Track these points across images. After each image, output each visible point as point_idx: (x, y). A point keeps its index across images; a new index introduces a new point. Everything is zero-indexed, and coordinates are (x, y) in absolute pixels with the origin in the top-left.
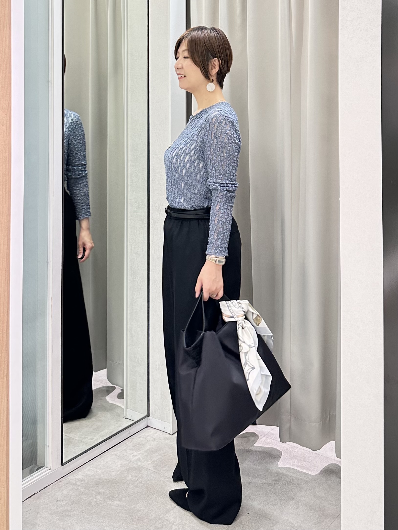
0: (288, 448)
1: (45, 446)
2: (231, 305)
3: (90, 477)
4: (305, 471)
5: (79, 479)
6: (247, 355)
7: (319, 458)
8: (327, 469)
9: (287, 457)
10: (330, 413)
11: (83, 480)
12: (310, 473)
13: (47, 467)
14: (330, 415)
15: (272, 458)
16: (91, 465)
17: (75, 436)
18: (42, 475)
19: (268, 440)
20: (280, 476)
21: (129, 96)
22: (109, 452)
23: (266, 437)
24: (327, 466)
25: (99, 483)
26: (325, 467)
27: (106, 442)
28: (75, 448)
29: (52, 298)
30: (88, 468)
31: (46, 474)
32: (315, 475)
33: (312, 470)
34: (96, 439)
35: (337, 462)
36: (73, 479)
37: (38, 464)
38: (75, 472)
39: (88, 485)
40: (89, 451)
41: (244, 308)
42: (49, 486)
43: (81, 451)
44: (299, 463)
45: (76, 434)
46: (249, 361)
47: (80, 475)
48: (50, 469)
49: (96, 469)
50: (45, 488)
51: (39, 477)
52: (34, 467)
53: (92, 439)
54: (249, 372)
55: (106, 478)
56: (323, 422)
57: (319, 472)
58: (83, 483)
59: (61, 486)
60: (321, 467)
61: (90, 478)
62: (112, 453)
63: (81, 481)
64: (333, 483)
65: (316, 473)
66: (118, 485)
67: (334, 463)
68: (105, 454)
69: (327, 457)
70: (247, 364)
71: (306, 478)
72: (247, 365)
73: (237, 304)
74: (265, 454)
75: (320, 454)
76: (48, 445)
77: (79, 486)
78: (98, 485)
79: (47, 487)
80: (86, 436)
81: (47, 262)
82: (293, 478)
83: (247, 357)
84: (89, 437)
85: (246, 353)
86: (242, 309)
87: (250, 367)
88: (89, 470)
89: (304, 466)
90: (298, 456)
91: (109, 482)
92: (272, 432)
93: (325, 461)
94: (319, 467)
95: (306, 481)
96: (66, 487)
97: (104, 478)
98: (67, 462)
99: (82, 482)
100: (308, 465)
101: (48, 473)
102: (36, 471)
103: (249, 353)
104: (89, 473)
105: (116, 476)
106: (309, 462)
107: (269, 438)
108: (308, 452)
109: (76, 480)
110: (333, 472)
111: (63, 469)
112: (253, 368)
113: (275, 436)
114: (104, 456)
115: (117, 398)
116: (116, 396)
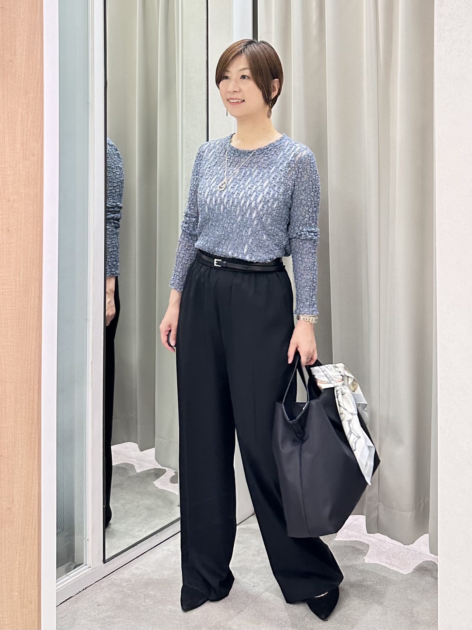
0: (375, 542)
1: (84, 539)
2: (327, 369)
3: (137, 576)
4: (394, 569)
5: (125, 579)
6: (351, 423)
7: (411, 554)
8: (421, 568)
9: (373, 553)
10: (424, 500)
11: (130, 580)
12: (401, 572)
13: (86, 565)
14: (424, 502)
15: (355, 554)
16: (138, 562)
17: (120, 527)
18: (80, 575)
19: (350, 532)
20: (364, 575)
21: (184, 121)
22: (160, 547)
23: (348, 529)
24: (421, 563)
25: (149, 583)
26: (419, 564)
27: (157, 535)
28: (120, 542)
29: (92, 363)
30: (135, 566)
31: (85, 573)
32: (407, 575)
33: (403, 568)
34: (145, 531)
35: (433, 559)
36: (117, 579)
37: (75, 561)
38: (119, 571)
39: (136, 587)
40: (136, 545)
41: (341, 372)
42: (88, 587)
43: (127, 545)
44: (387, 560)
45: (120, 526)
46: (353, 430)
47: (126, 574)
48: (90, 567)
49: (145, 567)
50: (84, 589)
51: (76, 577)
52: (71, 565)
53: (139, 531)
54: (355, 441)
55: (157, 577)
56: (416, 511)
57: (412, 570)
58: (130, 584)
59: (103, 587)
60: (414, 565)
61: (137, 578)
62: (164, 548)
63: (127, 581)
64: (428, 584)
65: (408, 572)
66: (171, 585)
67: (429, 560)
68: (156, 549)
69: (420, 553)
70: (352, 432)
71: (396, 578)
72: (352, 434)
73: (333, 368)
74: (347, 549)
75: (412, 549)
76: (87, 538)
77: (124, 587)
78: (147, 587)
79: (86, 588)
80: (133, 528)
81: (87, 320)
82: (379, 578)
83: (351, 425)
84: (137, 529)
85: (349, 421)
86: (339, 374)
87: (356, 436)
88: (136, 568)
89: (394, 563)
90: (386, 551)
91: (160, 582)
92: (355, 522)
93: (418, 558)
94: (411, 565)
95: (396, 581)
96: (110, 588)
97: (154, 577)
98: (111, 559)
99: (128, 583)
100: (398, 562)
101: (88, 572)
102: (73, 569)
103: (352, 421)
104: (136, 572)
105: (168, 575)
106: (400, 559)
107: (351, 530)
108: (399, 547)
109: (120, 581)
110: (428, 570)
111: (106, 567)
112: (359, 437)
113: (358, 528)
114: (154, 552)
115: (170, 482)
116: (169, 480)
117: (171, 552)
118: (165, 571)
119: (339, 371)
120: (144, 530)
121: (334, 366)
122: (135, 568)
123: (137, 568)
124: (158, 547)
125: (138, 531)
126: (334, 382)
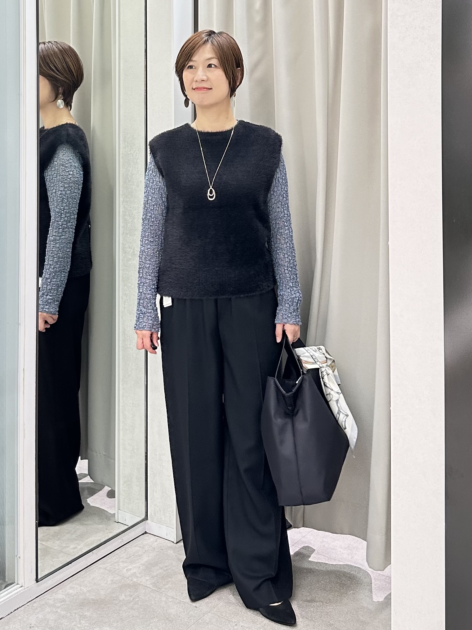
1: (16, 557)
3: (72, 596)
5: (59, 599)
6: (339, 403)
11: (64, 601)
13: (18, 584)
16: (74, 581)
17: (54, 544)
22: (97, 565)
25: (84, 603)
27: (93, 553)
29: (24, 369)
30: (70, 585)
31: (17, 593)
34: (80, 549)
36: (51, 599)
37: (6, 580)
38: (53, 590)
39: (70, 607)
42: (20, 607)
43: (62, 563)
46: (341, 409)
47: (60, 594)
48: (22, 587)
49: (80, 586)
50: (15, 610)
51: (7, 596)
52: (2, 584)
54: (344, 420)
55: (93, 597)
58: (64, 604)
61: (72, 598)
63: (62, 602)
66: (108, 606)
68: (92, 568)
72: (341, 413)
73: (317, 350)
76: (19, 556)
77: (59, 608)
78: (82, 607)
79: (17, 609)
80: (68, 545)
83: (339, 405)
84: (72, 546)
85: (337, 401)
86: (324, 355)
87: (344, 415)
91: (97, 603)
96: (43, 609)
97: (90, 598)
98: (44, 577)
99: (62, 604)
101: (19, 591)
102: (5, 588)
104: (71, 591)
105: (105, 595)
109: (54, 601)
111: (39, 586)
114: (90, 571)
115: (106, 497)
116: (106, 494)
117: (108, 570)
118: (102, 590)
119: (323, 353)
120: (79, 547)
121: (318, 348)
122: (70, 587)
123: (71, 588)
124: (94, 565)
125: (73, 548)
126: (320, 363)
